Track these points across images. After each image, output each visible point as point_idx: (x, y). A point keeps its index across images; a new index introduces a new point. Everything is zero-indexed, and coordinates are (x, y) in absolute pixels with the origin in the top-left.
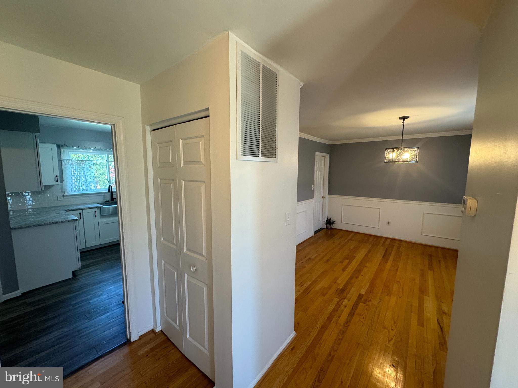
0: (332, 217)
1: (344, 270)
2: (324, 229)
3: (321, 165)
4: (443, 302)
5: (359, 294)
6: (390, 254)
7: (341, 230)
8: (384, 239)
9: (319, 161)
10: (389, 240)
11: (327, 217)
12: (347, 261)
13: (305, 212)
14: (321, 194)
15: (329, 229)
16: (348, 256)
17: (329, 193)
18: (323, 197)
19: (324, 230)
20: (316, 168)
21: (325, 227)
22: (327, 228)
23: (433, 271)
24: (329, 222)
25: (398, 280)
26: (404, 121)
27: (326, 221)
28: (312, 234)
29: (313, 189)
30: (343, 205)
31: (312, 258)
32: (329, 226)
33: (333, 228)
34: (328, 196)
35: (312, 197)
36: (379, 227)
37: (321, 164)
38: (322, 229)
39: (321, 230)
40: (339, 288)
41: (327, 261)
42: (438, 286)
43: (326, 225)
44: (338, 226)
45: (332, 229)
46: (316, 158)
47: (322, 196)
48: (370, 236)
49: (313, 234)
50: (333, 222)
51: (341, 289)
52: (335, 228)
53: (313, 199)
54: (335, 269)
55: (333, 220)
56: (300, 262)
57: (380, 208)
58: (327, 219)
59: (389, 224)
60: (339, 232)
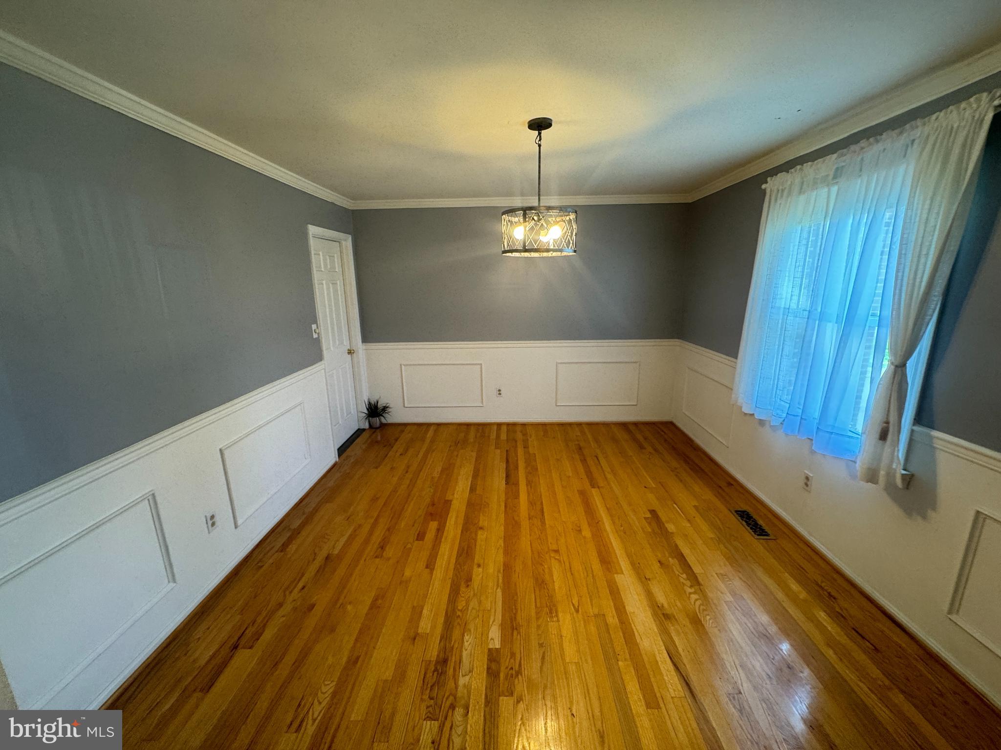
0: (380, 398)
1: (430, 566)
2: (364, 430)
3: (333, 267)
4: (649, 580)
5: (486, 651)
6: (517, 468)
7: (405, 425)
8: (495, 427)
9: (323, 253)
10: (504, 428)
11: (369, 399)
12: (433, 525)
13: (299, 407)
14: (345, 343)
15: (377, 428)
16: (433, 505)
17: (365, 340)
18: (350, 352)
19: (365, 435)
20: (316, 276)
21: (367, 426)
22: (371, 426)
23: (598, 487)
24: (375, 411)
25: (554, 547)
26: (540, 134)
27: (367, 412)
28: (332, 457)
29: (315, 336)
30: (403, 367)
31: (336, 552)
32: (376, 421)
33: (386, 422)
34: (364, 347)
35: (319, 357)
36: (482, 402)
37: (332, 262)
38: (359, 432)
39: (358, 436)
40: (429, 659)
41: (382, 549)
42: (622, 528)
43: (367, 421)
44: (396, 416)
45: (383, 426)
46: (312, 242)
47: (349, 350)
48: (468, 425)
49: (335, 457)
50: (385, 409)
51: (437, 662)
52: (389, 422)
53: (323, 362)
54: (408, 573)
55: (384, 405)
56: (296, 591)
57: (480, 362)
58: (370, 403)
59: (500, 394)
60: (402, 431)
